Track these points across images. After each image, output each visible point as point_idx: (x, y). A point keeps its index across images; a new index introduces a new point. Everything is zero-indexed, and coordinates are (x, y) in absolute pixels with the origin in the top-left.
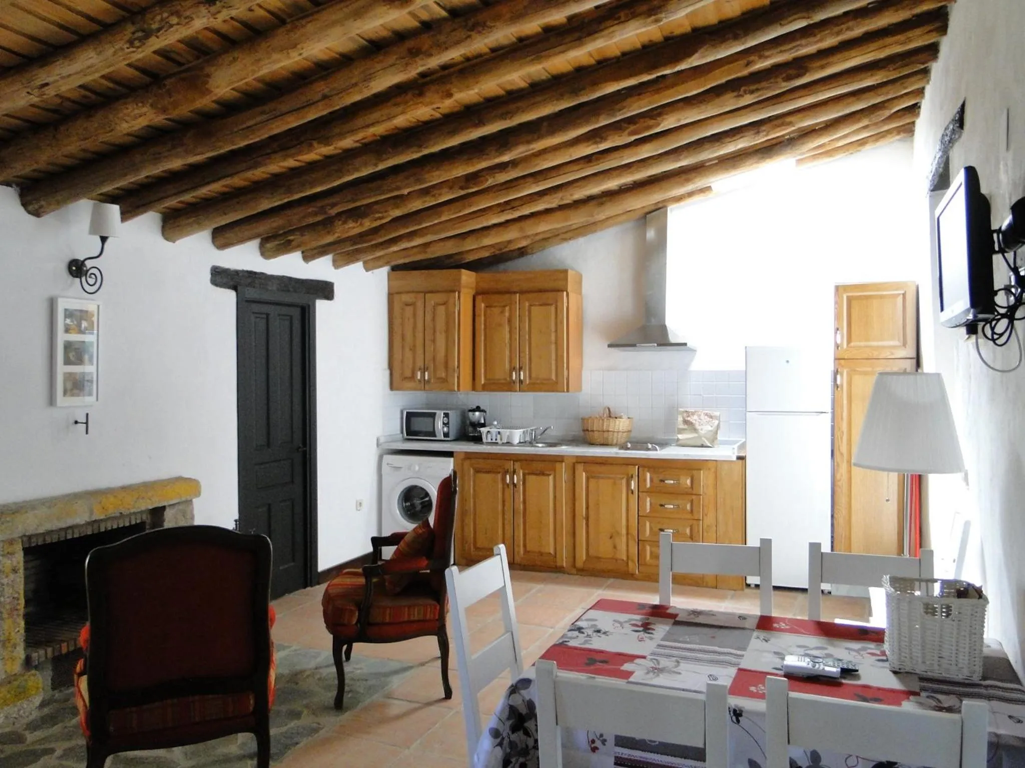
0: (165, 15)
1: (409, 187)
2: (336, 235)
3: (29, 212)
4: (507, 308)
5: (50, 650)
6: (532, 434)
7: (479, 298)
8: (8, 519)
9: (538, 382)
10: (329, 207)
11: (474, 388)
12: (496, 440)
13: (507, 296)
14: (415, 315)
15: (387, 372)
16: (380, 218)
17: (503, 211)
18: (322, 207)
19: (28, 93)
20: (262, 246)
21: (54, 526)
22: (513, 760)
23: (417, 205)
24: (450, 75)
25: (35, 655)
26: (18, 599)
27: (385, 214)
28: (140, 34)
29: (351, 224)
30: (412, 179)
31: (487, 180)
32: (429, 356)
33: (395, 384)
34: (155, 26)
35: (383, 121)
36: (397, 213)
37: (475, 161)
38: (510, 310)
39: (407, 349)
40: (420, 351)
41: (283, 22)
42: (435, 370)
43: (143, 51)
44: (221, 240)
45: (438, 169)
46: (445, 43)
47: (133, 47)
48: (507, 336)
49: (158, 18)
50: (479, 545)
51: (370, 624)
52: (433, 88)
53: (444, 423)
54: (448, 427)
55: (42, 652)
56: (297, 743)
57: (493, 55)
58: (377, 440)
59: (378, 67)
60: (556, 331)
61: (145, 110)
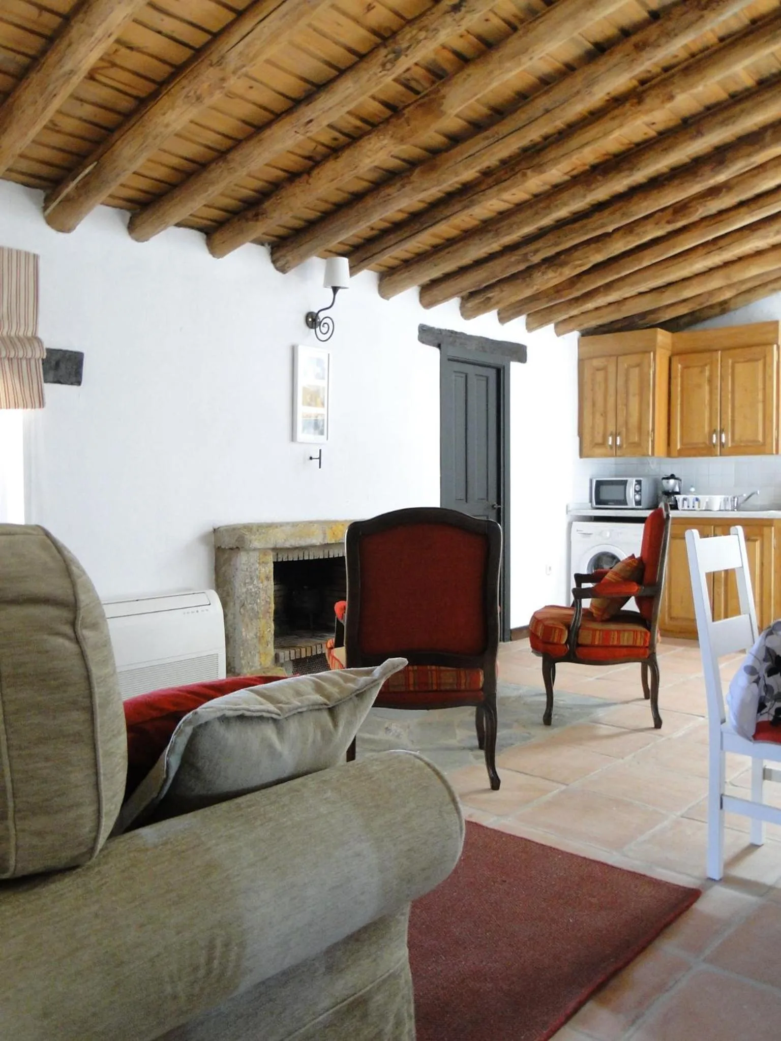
0: (414, 32)
1: (614, 223)
2: (535, 288)
3: (277, 269)
4: (707, 368)
5: (293, 652)
6: (734, 501)
7: (675, 359)
8: (263, 531)
9: (742, 444)
10: (532, 254)
11: (669, 454)
12: (693, 507)
13: (707, 355)
14: (606, 380)
15: (577, 439)
16: (581, 266)
17: (709, 253)
18: (526, 254)
19: (296, 132)
20: (462, 307)
21: (297, 544)
22: (768, 704)
23: (619, 246)
24: (673, 76)
25: (281, 654)
26: (270, 604)
27: (585, 261)
28: (391, 56)
29: (550, 274)
30: (618, 214)
31: (697, 210)
32: (621, 420)
33: (584, 450)
34: (405, 45)
35: (600, 138)
36: (599, 258)
37: (686, 185)
38: (711, 371)
39: (598, 416)
40: (611, 415)
41: (515, 29)
42: (627, 437)
43: (393, 73)
44: (427, 298)
45: (645, 199)
46: (674, 29)
47: (385, 70)
48: (707, 398)
49: (408, 36)
50: (674, 615)
51: (579, 645)
52: (653, 92)
53: (636, 491)
54: (641, 495)
55: (287, 652)
56: (512, 744)
57: (722, 44)
58: (567, 506)
59: (603, 69)
60: (764, 389)
61: (385, 142)
